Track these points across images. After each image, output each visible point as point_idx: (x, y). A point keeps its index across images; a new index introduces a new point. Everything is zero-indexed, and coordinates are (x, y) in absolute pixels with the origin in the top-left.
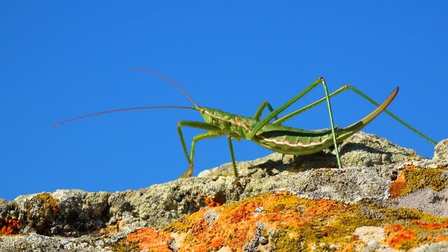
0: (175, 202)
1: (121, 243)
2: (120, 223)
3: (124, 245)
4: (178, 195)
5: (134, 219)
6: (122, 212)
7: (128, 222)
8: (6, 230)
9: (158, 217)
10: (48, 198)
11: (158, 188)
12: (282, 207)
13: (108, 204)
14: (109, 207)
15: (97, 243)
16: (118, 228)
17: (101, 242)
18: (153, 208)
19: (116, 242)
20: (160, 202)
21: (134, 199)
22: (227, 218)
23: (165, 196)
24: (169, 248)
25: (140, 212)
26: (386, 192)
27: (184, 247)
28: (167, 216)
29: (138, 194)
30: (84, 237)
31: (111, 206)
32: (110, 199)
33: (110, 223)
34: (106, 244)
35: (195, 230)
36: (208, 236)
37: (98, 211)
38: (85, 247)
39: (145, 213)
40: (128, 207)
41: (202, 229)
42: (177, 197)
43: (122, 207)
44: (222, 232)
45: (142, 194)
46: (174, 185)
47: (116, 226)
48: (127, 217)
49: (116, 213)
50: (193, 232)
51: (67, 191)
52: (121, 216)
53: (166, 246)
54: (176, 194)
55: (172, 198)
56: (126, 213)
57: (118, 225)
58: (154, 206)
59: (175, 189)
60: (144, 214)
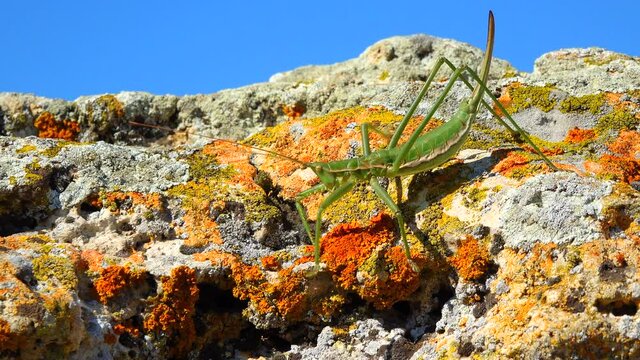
0: (250, 109)
1: (197, 156)
2: (190, 130)
3: (200, 158)
4: (254, 102)
5: (205, 126)
6: (192, 118)
7: (199, 130)
8: (65, 134)
9: (232, 126)
10: (113, 101)
11: (232, 94)
13: (177, 109)
14: (177, 112)
15: (170, 155)
16: (187, 135)
17: (175, 154)
18: (227, 115)
19: (192, 155)
20: (234, 108)
21: (204, 104)
23: (240, 103)
24: (250, 163)
25: (212, 119)
28: (242, 125)
29: (210, 99)
30: (155, 146)
31: (179, 111)
32: (179, 103)
33: (178, 129)
34: (180, 157)
35: (280, 144)
37: (166, 116)
40: (198, 113)
42: (253, 105)
43: (192, 113)
45: (214, 100)
46: (250, 91)
47: (185, 134)
48: (197, 124)
49: (185, 119)
51: (133, 93)
52: (191, 122)
53: (247, 162)
54: (251, 101)
55: (248, 105)
56: (197, 120)
57: (187, 133)
58: (227, 112)
59: (250, 96)
60: (216, 121)
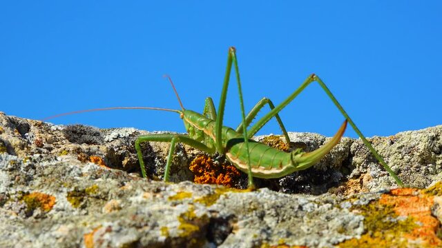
0: (433, 154)
1: (372, 206)
2: (365, 178)
3: (377, 209)
4: (437, 145)
5: (382, 172)
6: (367, 163)
7: (375, 177)
8: (223, 179)
9: (411, 172)
10: (278, 142)
11: (413, 136)
13: (350, 152)
14: (351, 155)
15: (342, 205)
16: (361, 183)
17: (348, 204)
18: (406, 160)
19: (367, 205)
20: (415, 153)
21: (382, 148)
23: (421, 147)
24: (432, 215)
25: (390, 165)
28: (423, 172)
29: (388, 142)
30: (326, 196)
31: (354, 155)
32: (353, 146)
33: (351, 176)
34: (354, 207)
37: (337, 161)
38: (329, 209)
39: (396, 166)
40: (373, 158)
42: (435, 149)
43: (367, 158)
45: (392, 143)
46: (433, 134)
47: (358, 180)
48: (373, 170)
49: (360, 165)
51: (301, 134)
52: (366, 168)
53: (430, 213)
54: (434, 145)
55: (430, 150)
56: (373, 165)
57: (362, 179)
58: (407, 157)
59: (433, 139)
60: (394, 167)
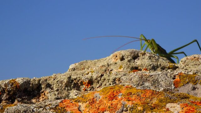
10: (15, 82)
12: (131, 94)
22: (106, 98)
26: (173, 85)
27: (86, 110)
35: (91, 102)
36: (97, 106)
41: (94, 102)
44: (104, 104)
50: (90, 103)
